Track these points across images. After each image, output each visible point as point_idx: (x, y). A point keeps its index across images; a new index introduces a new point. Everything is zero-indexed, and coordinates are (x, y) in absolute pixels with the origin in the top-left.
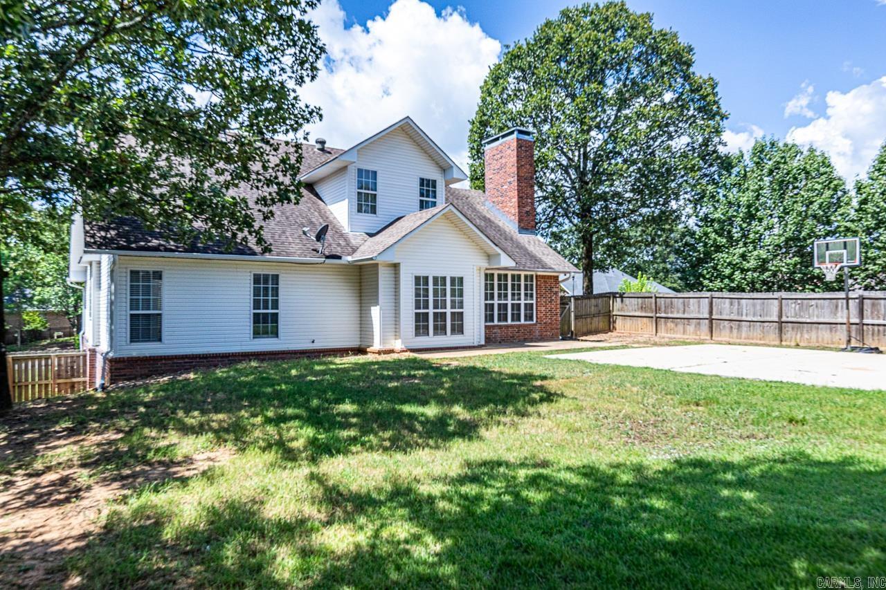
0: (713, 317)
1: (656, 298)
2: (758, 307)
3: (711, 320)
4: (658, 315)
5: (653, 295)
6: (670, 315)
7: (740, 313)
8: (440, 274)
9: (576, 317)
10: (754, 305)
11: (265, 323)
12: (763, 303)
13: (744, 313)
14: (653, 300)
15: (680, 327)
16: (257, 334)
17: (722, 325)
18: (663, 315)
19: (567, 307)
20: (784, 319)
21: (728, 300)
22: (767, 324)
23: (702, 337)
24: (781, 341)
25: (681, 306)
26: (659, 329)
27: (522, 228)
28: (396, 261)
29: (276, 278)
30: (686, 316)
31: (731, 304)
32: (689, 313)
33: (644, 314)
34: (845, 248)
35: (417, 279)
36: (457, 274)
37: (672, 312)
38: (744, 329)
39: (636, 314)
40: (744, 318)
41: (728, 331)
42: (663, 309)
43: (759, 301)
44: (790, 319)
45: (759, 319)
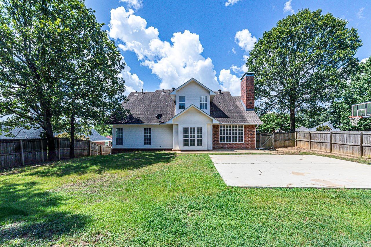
0: (332, 142)
1: (310, 133)
2: (352, 138)
3: (331, 144)
4: (311, 141)
5: (309, 132)
6: (316, 141)
7: (343, 141)
8: (193, 127)
9: (275, 141)
10: (350, 137)
11: (148, 142)
12: (354, 136)
13: (345, 141)
14: (309, 134)
15: (319, 146)
16: (145, 144)
17: (336, 146)
18: (313, 141)
19: (271, 137)
20: (364, 144)
21: (338, 135)
22: (356, 146)
23: (327, 151)
24: (362, 155)
25: (320, 137)
26: (312, 146)
27: (248, 108)
28: (178, 123)
29: (150, 129)
30: (322, 141)
31: (340, 136)
32: (323, 140)
33: (306, 140)
34: (366, 107)
35: (184, 129)
36: (199, 127)
37: (316, 140)
38: (345, 149)
39: (304, 140)
40: (345, 143)
41: (338, 149)
42: (313, 138)
43: (352, 135)
44: (367, 145)
45: (352, 144)
